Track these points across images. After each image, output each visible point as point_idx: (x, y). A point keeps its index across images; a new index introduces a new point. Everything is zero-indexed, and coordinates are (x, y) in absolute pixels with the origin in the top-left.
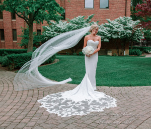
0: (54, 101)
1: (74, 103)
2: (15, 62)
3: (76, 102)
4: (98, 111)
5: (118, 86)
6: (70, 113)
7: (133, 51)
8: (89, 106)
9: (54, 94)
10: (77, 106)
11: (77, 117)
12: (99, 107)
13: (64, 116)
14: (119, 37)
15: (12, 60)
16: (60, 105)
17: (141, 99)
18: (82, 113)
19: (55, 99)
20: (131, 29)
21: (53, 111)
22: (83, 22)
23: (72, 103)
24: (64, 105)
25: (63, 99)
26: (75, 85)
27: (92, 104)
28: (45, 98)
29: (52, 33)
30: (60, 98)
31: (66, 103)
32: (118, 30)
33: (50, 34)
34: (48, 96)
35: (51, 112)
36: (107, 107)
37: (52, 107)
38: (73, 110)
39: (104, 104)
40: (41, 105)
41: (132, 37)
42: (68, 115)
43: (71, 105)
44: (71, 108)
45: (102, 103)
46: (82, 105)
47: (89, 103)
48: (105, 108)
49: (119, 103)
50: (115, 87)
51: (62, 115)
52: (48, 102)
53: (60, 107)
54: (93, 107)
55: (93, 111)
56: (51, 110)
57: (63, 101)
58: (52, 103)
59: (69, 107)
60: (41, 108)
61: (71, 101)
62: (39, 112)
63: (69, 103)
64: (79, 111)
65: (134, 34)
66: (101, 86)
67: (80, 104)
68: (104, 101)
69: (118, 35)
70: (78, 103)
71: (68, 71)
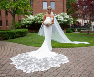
0: (23, 59)
1: (37, 60)
2: (4, 35)
3: (38, 59)
4: (56, 66)
5: (65, 47)
6: (33, 69)
7: (68, 30)
8: (48, 62)
9: (23, 54)
10: (39, 62)
11: (39, 73)
12: (56, 63)
13: (28, 72)
14: (61, 23)
15: (2, 34)
16: (26, 62)
17: (84, 55)
18: (43, 69)
19: (23, 57)
20: (67, 19)
21: (20, 67)
22: (42, 16)
23: (35, 60)
24: (29, 62)
25: (29, 57)
26: (38, 47)
27: (51, 61)
28: (16, 56)
29: (26, 21)
30: (27, 56)
31: (31, 60)
32: (60, 19)
33: (25, 22)
34: (19, 55)
35: (18, 69)
36: (62, 63)
37: (20, 64)
38: (36, 66)
39: (59, 60)
40: (12, 61)
41: (67, 23)
42: (32, 71)
43: (35, 61)
44: (35, 64)
45: (57, 60)
46: (43, 62)
47: (48, 60)
48: (61, 63)
49: (70, 59)
50: (64, 48)
51: (27, 70)
52: (18, 59)
53: (26, 63)
54: (51, 63)
55: (52, 66)
56: (19, 66)
57: (29, 58)
58: (21, 61)
59: (33, 63)
60: (11, 65)
61: (35, 58)
62: (8, 68)
63: (34, 60)
64: (41, 67)
65: (68, 22)
66: (54, 48)
67: (42, 61)
68: (58, 58)
69: (60, 22)
70: (40, 60)
71: (34, 40)
